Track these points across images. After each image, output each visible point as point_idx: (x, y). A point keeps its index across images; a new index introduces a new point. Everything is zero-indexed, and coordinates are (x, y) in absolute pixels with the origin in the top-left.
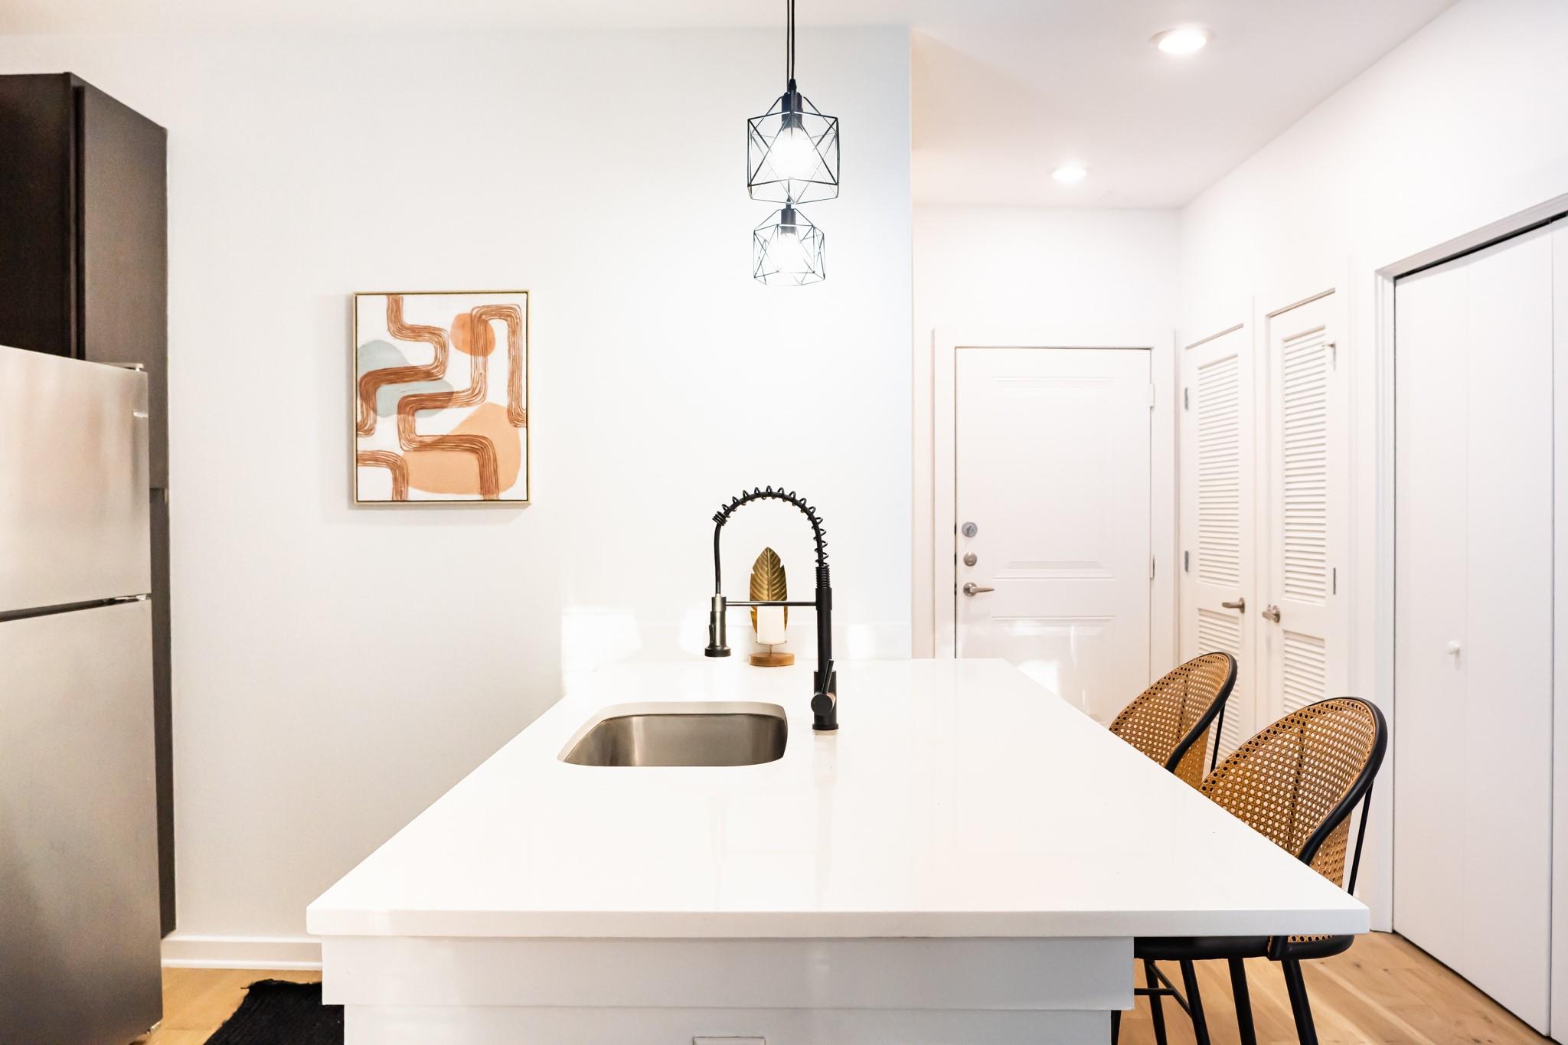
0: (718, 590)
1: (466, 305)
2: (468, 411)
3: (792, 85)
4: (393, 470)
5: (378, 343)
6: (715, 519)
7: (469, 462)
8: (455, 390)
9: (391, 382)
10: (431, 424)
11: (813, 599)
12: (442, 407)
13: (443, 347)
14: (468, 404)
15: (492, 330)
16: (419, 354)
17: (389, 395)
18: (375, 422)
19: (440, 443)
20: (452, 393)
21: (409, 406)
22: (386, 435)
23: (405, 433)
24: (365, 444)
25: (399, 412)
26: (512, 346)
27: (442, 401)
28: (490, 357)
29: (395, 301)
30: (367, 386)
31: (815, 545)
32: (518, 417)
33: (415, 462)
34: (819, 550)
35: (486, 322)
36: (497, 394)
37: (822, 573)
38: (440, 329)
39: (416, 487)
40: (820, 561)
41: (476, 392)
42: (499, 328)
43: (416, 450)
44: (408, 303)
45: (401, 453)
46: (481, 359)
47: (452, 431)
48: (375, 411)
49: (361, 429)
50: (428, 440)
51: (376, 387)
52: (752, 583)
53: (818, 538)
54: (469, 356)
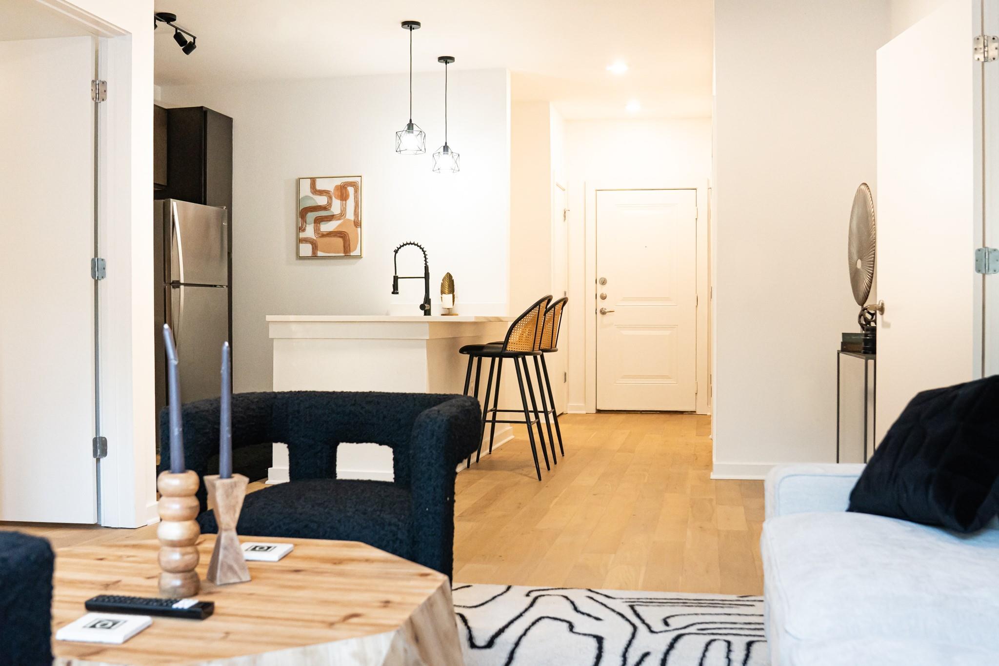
0: (396, 274)
1: (339, 182)
2: (339, 222)
3: (411, 120)
4: (312, 245)
5: (307, 197)
6: (394, 251)
7: (339, 241)
8: (335, 214)
9: (312, 211)
10: (326, 227)
11: (424, 276)
12: (330, 221)
13: (330, 198)
14: (339, 219)
15: (348, 192)
16: (322, 201)
17: (311, 216)
18: (306, 226)
19: (329, 234)
20: (334, 215)
21: (318, 221)
22: (310, 232)
23: (317, 230)
24: (302, 235)
25: (314, 223)
26: (356, 197)
27: (330, 218)
28: (347, 201)
29: (313, 181)
30: (303, 213)
31: (424, 259)
32: (357, 224)
33: (321, 242)
34: (425, 261)
35: (346, 188)
36: (350, 215)
37: (426, 268)
38: (329, 191)
39: (320, 251)
40: (426, 264)
41: (343, 214)
42: (351, 190)
43: (320, 237)
44: (318, 182)
45: (315, 238)
46: (344, 202)
47: (334, 229)
48: (306, 223)
49: (301, 229)
50: (325, 233)
51: (306, 213)
52: (441, 286)
53: (425, 257)
54: (339, 201)
